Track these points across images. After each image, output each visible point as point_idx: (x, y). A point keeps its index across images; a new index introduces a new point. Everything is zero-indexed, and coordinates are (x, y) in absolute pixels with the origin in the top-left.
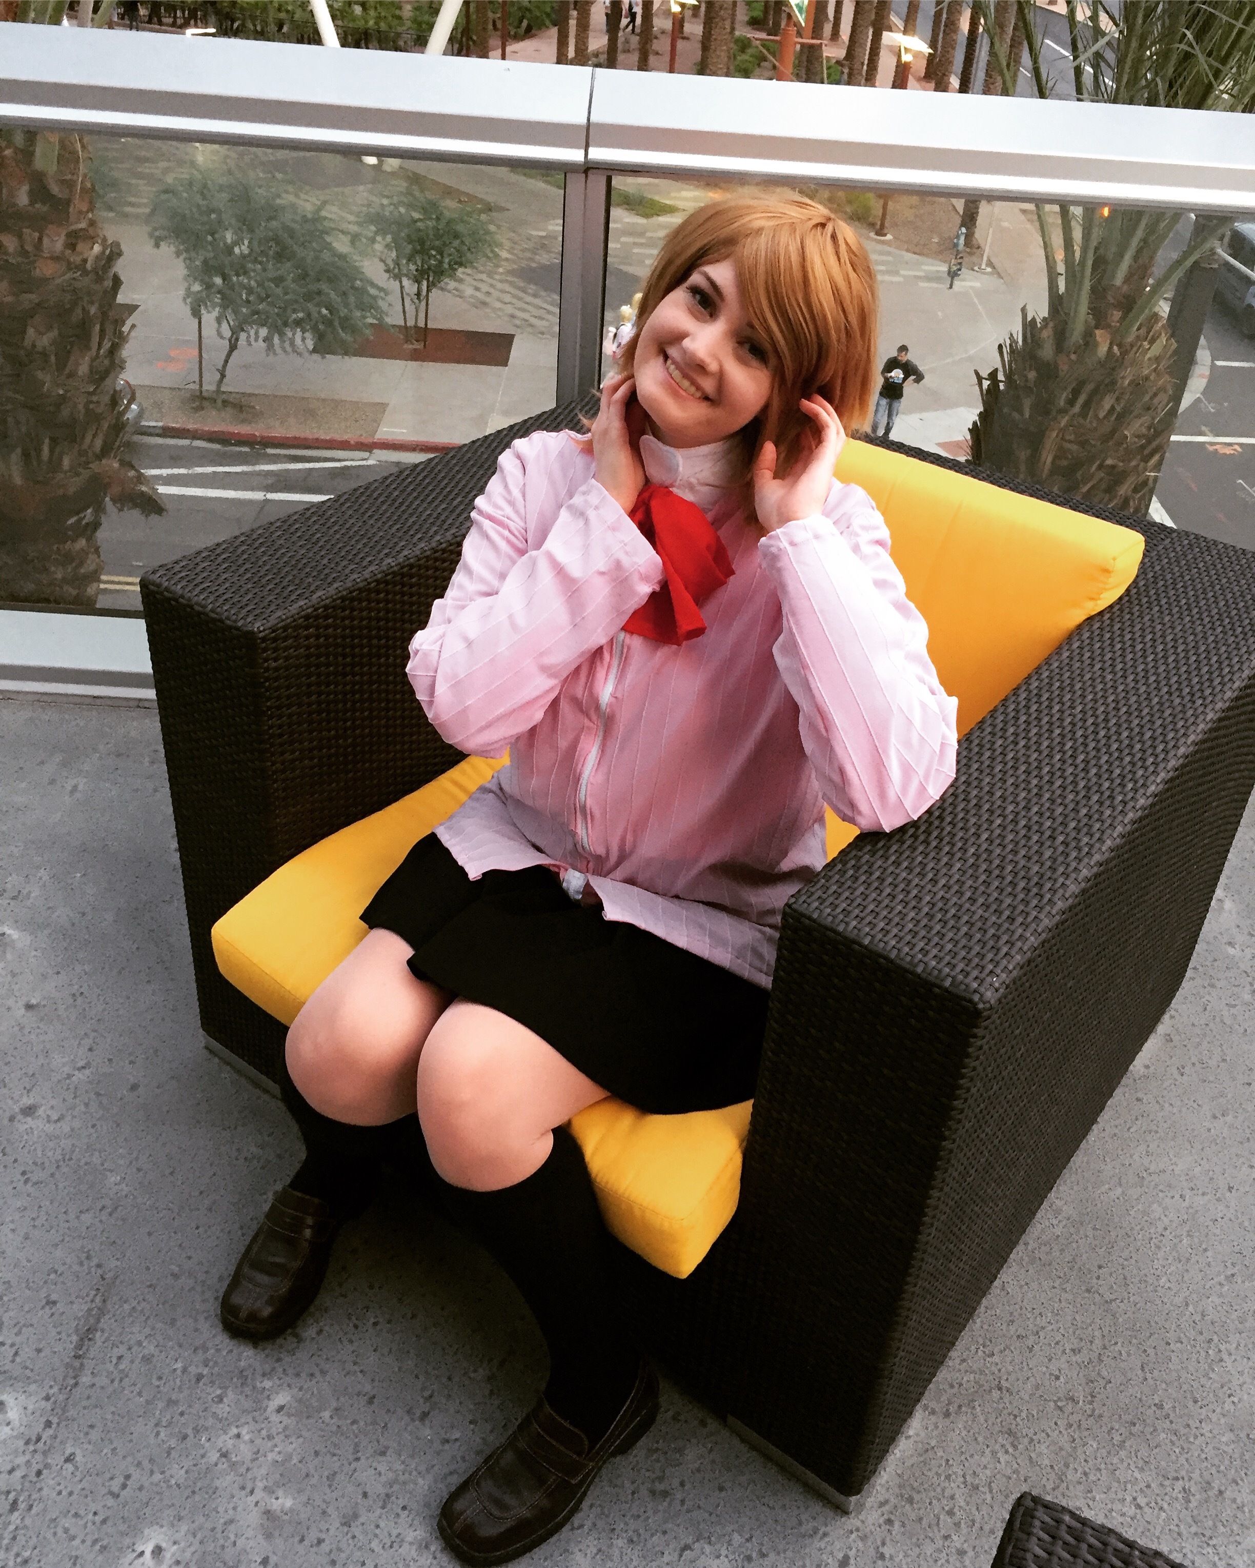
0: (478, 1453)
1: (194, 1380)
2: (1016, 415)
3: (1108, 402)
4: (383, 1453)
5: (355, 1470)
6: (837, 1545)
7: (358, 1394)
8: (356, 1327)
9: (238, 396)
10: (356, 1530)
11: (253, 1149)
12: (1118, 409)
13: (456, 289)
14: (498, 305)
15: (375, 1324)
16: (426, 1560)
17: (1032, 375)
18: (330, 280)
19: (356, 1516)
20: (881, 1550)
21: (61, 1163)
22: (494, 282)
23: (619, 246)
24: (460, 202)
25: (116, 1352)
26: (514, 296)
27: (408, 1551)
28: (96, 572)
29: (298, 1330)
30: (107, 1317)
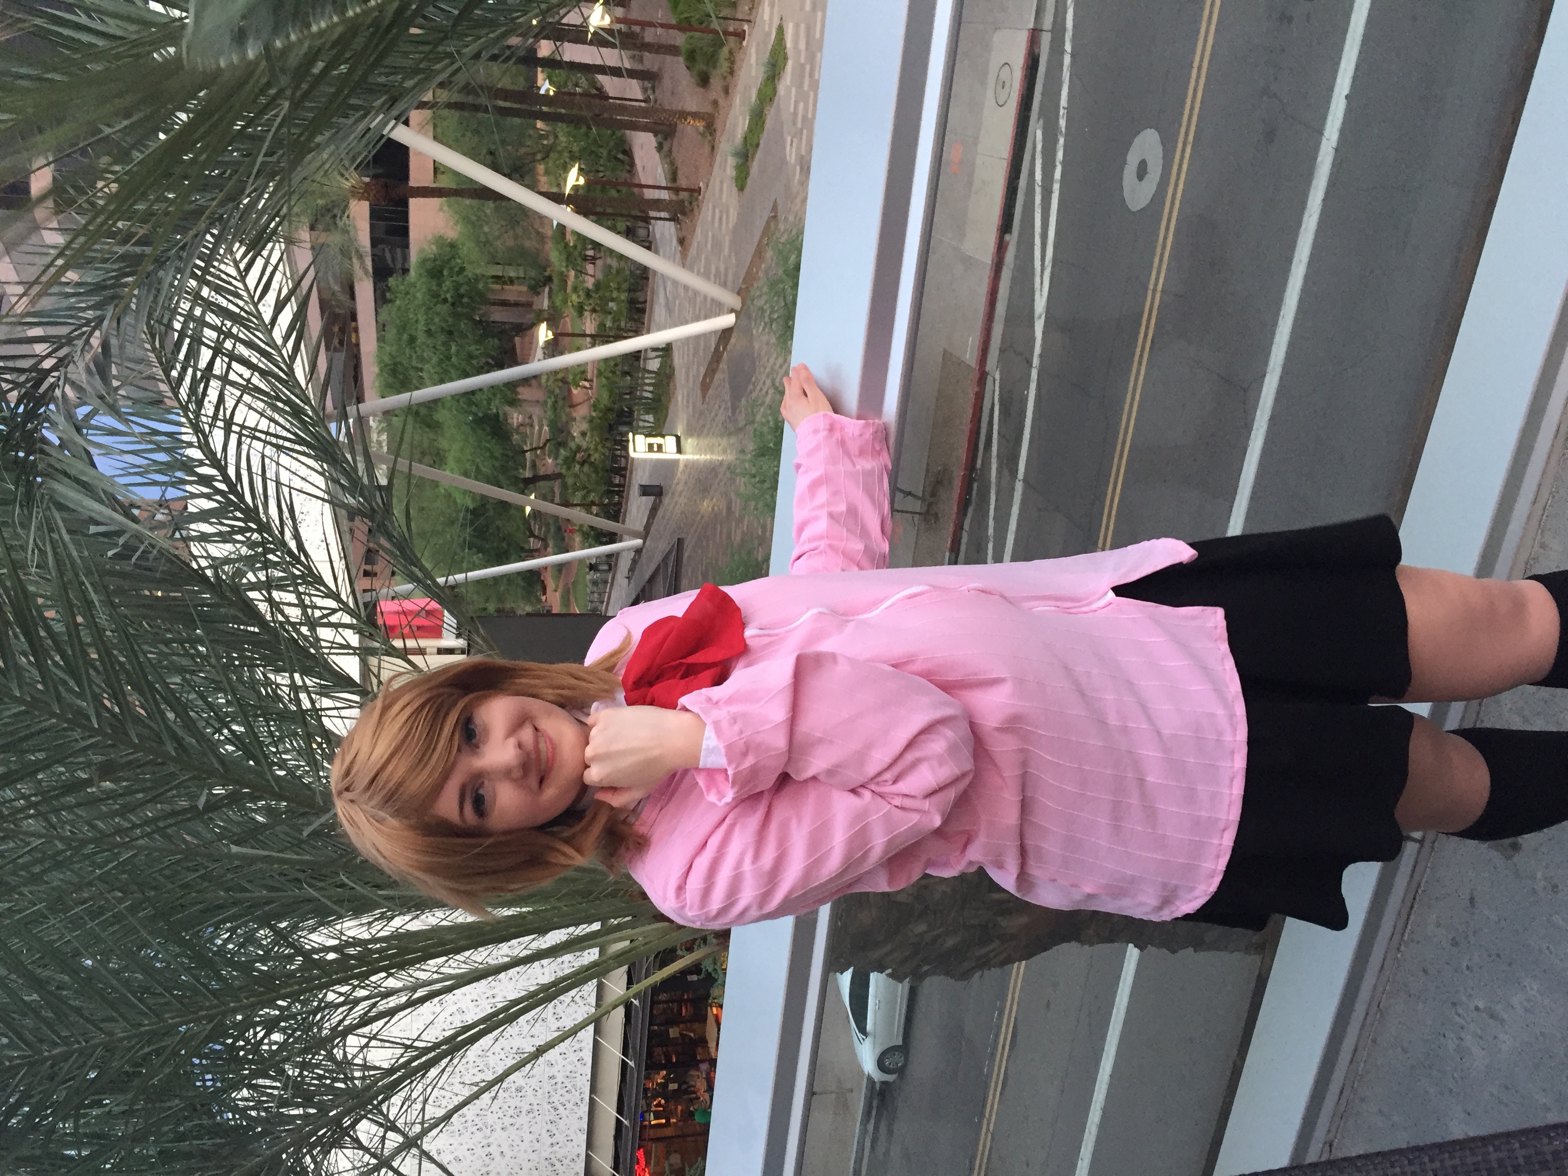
9: (928, 483)
24: (767, 245)
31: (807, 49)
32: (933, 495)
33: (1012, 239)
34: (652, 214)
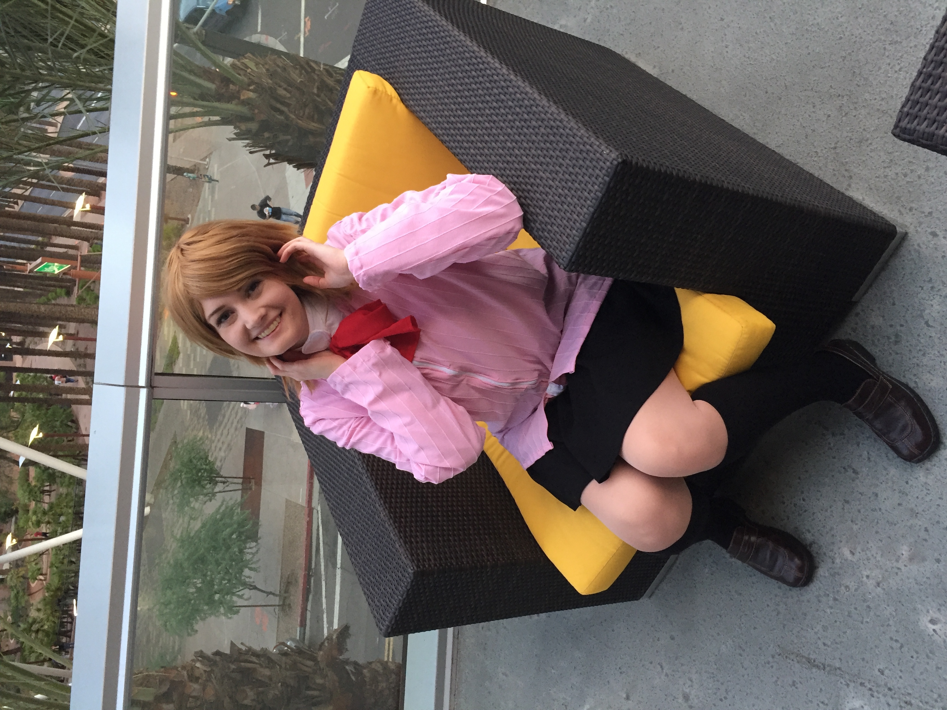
0: (875, 441)
1: (837, 602)
2: (290, 143)
3: (281, 92)
4: (877, 495)
5: (886, 511)
6: (924, 239)
7: (843, 509)
8: (805, 511)
9: (282, 585)
10: (920, 509)
11: (707, 570)
12: (285, 86)
13: (221, 461)
14: (229, 437)
15: (804, 500)
16: (935, 470)
17: (266, 135)
18: (217, 533)
19: (912, 510)
20: (926, 214)
21: (715, 679)
22: (217, 439)
23: (196, 369)
24: (171, 459)
25: (821, 646)
26: (225, 427)
27: (930, 480)
28: (382, 664)
29: (808, 543)
30: (801, 652)
32: (286, 591)
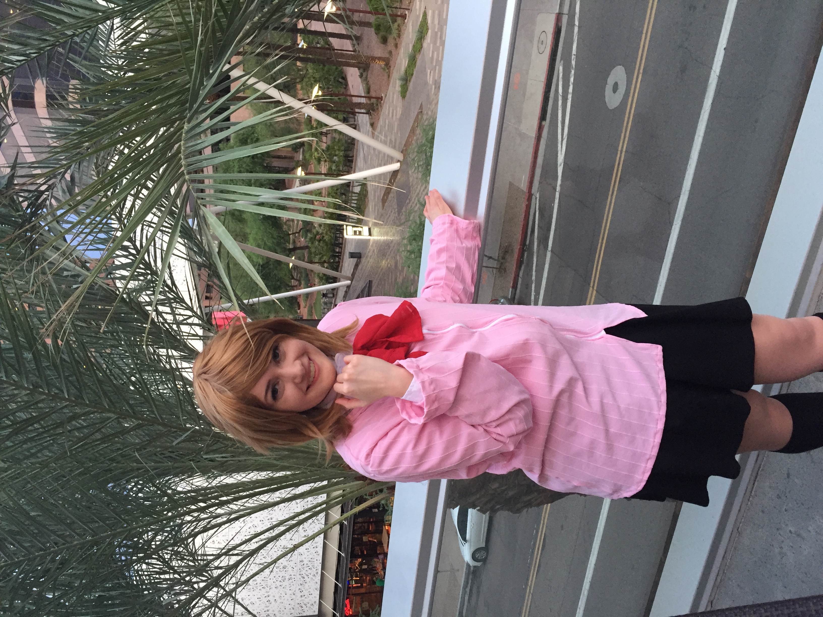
9: (500, 252)
24: (417, 126)
31: (439, 24)
32: (503, 258)
33: (546, 124)
34: (357, 110)
